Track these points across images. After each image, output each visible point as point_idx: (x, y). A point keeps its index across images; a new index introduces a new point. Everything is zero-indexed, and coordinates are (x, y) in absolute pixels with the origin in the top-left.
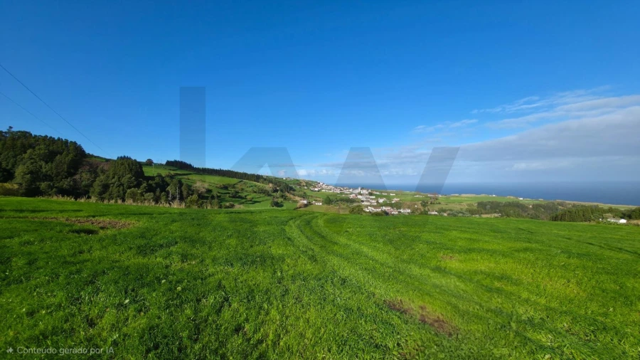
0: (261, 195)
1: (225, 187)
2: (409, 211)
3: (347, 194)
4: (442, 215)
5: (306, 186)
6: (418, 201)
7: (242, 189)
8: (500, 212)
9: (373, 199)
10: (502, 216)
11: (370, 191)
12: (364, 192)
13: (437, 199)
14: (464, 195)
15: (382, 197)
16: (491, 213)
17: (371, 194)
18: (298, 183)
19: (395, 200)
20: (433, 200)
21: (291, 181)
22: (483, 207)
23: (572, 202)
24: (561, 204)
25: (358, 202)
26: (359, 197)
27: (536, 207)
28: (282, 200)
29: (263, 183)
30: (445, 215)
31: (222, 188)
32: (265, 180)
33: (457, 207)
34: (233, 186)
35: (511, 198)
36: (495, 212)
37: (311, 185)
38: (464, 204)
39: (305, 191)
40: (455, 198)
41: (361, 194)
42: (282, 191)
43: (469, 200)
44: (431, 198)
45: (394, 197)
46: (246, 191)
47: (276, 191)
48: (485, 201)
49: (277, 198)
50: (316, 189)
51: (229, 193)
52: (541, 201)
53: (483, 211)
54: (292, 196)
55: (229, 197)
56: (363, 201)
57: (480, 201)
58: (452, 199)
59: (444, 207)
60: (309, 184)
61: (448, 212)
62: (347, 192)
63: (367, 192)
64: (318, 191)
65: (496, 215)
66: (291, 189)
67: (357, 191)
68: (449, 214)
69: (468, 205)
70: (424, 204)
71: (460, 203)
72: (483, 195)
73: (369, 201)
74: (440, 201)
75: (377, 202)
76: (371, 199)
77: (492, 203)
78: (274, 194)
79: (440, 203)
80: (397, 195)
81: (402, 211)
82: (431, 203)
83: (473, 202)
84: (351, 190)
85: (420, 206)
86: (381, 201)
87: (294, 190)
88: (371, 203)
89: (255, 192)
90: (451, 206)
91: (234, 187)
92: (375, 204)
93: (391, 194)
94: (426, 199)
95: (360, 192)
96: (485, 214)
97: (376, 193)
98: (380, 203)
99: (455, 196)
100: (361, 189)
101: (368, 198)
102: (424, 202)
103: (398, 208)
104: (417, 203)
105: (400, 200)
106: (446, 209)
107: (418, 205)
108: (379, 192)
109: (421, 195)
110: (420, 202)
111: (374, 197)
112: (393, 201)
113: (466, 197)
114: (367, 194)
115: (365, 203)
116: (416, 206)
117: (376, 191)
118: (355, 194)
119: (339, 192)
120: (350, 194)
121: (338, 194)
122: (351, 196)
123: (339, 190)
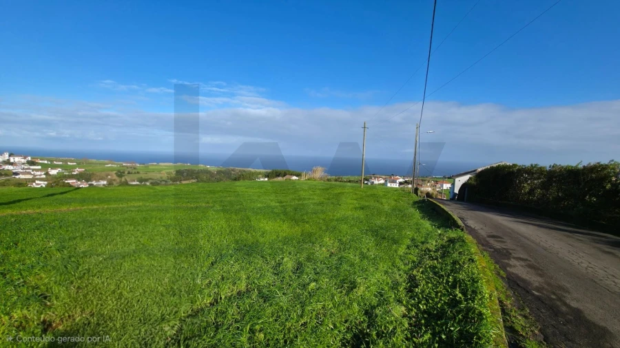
2: (105, 182)
4: (145, 185)
6: (112, 171)
8: (197, 178)
9: (37, 170)
10: (198, 181)
11: (29, 158)
12: (17, 159)
13: (135, 168)
14: (161, 164)
15: (53, 167)
16: (188, 179)
17: (32, 163)
19: (77, 171)
20: (130, 170)
22: (181, 175)
23: (239, 168)
24: (233, 170)
25: (6, 175)
26: (8, 167)
27: (219, 172)
30: (148, 184)
33: (157, 176)
35: (201, 166)
36: (193, 179)
40: (154, 167)
41: (12, 164)
43: (168, 169)
44: (127, 167)
45: (74, 167)
48: (182, 169)
52: (222, 168)
53: (182, 178)
56: (16, 174)
57: (178, 169)
58: (151, 167)
59: (144, 176)
61: (151, 181)
63: (23, 161)
65: (194, 181)
68: (151, 183)
69: (167, 173)
70: (120, 174)
71: (160, 171)
72: (180, 164)
73: (29, 173)
74: (139, 171)
75: (47, 174)
76: (33, 170)
77: (188, 170)
79: (138, 173)
80: (79, 165)
81: (94, 183)
82: (129, 173)
83: (172, 171)
85: (115, 177)
86: (54, 172)
88: (34, 175)
90: (150, 175)
92: (44, 176)
93: (69, 163)
94: (122, 168)
95: (9, 160)
96: (184, 180)
97: (41, 162)
98: (50, 175)
99: (153, 165)
100: (10, 156)
101: (27, 169)
102: (119, 171)
103: (87, 180)
104: (110, 173)
105: (86, 170)
106: (146, 178)
107: (111, 175)
108: (48, 160)
109: (114, 164)
110: (115, 172)
111: (40, 167)
112: (74, 171)
113: (165, 166)
114: (23, 164)
115: (22, 176)
116: (109, 177)
117: (41, 160)
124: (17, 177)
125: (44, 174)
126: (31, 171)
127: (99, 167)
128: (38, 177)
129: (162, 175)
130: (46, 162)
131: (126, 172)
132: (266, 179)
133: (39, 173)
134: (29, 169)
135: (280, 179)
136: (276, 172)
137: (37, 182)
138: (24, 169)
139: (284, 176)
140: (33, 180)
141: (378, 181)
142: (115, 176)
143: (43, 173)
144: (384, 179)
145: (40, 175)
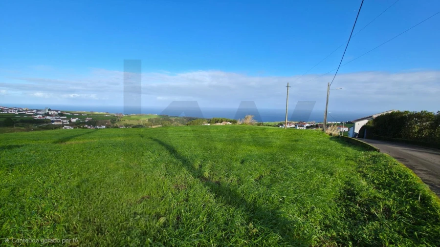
2: (105, 127)
3: (30, 115)
6: (108, 119)
8: (162, 124)
9: (64, 119)
10: (162, 126)
11: (60, 112)
12: (53, 113)
13: (122, 118)
15: (73, 117)
16: (156, 125)
17: (61, 115)
19: (87, 120)
20: (119, 118)
22: (151, 122)
25: (47, 122)
26: (48, 117)
33: (136, 123)
36: (159, 124)
40: (134, 117)
41: (50, 115)
43: (143, 118)
45: (85, 117)
48: (152, 118)
56: (53, 121)
57: (149, 118)
58: (132, 117)
59: (128, 123)
61: (132, 126)
62: (29, 113)
63: (56, 114)
65: (160, 126)
67: (43, 112)
69: (143, 121)
71: (138, 119)
72: (150, 114)
73: (60, 121)
75: (70, 121)
76: (62, 119)
77: (156, 119)
79: (124, 120)
81: (98, 127)
83: (146, 119)
84: (34, 111)
85: (110, 123)
86: (74, 120)
88: (63, 122)
90: (132, 122)
92: (68, 123)
93: (83, 115)
94: (114, 117)
95: (48, 113)
96: (154, 125)
97: (66, 114)
98: (72, 122)
99: (133, 115)
100: (49, 110)
101: (58, 118)
102: (113, 120)
103: (94, 125)
105: (92, 119)
106: (130, 124)
107: (108, 123)
109: (110, 115)
110: (110, 120)
111: (66, 117)
113: (141, 116)
115: (55, 123)
117: (66, 112)
118: (40, 115)
119: (17, 113)
120: (35, 115)
121: (16, 115)
122: (37, 116)
123: (16, 111)
124: (53, 123)
127: (100, 117)
128: (65, 123)
129: (139, 122)
130: (69, 114)
131: (117, 120)
132: (209, 124)
133: (65, 121)
134: (60, 118)
135: (218, 124)
136: (216, 120)
137: (65, 127)
138: (57, 119)
139: (221, 122)
140: (63, 125)
141: (290, 125)
143: (68, 121)
144: (294, 124)
145: (66, 122)
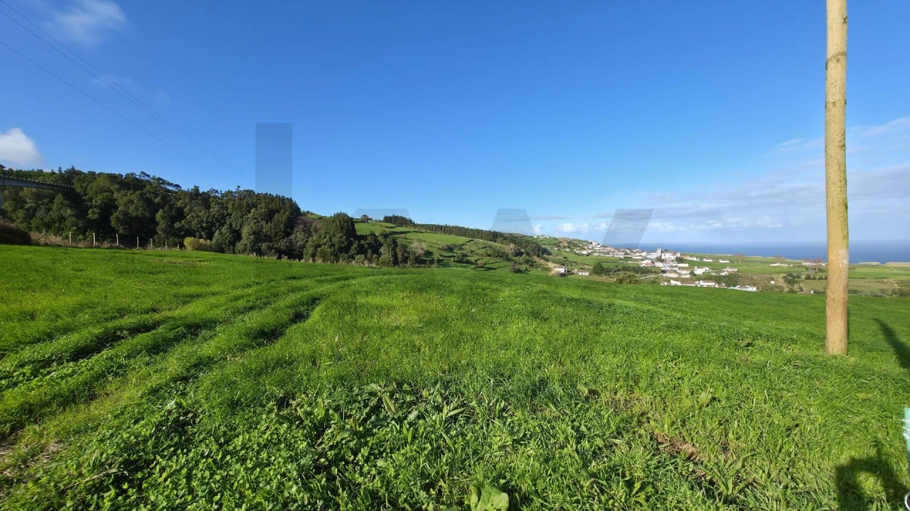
0: (498, 260)
1: (450, 249)
2: (754, 289)
3: (636, 260)
5: (569, 247)
6: (778, 273)
7: (472, 251)
9: (683, 268)
11: (679, 255)
12: (667, 256)
13: (820, 271)
14: (889, 264)
15: (701, 265)
17: (680, 260)
18: (556, 243)
19: (727, 271)
20: (812, 273)
21: (545, 239)
25: (656, 273)
26: (659, 264)
28: (528, 266)
29: (502, 243)
31: (445, 250)
32: (506, 238)
34: (461, 247)
37: (576, 246)
38: (891, 280)
39: (566, 255)
40: (868, 270)
41: (662, 261)
42: (528, 254)
44: (807, 268)
45: (725, 266)
46: (477, 255)
47: (520, 254)
49: (520, 264)
50: (584, 252)
51: (454, 257)
54: (543, 262)
55: (454, 261)
56: (664, 272)
58: (858, 270)
60: (572, 244)
62: (637, 256)
63: (673, 257)
64: (588, 255)
66: (545, 251)
67: (654, 256)
70: (792, 279)
71: (879, 278)
73: (675, 272)
75: (692, 273)
76: (680, 268)
78: (517, 258)
80: (732, 263)
81: (738, 288)
82: (808, 278)
84: (644, 254)
85: (781, 283)
86: (699, 271)
87: (550, 254)
88: (680, 274)
89: (489, 255)
91: (461, 249)
92: (688, 276)
93: (721, 261)
94: (796, 269)
95: (660, 256)
97: (690, 259)
98: (695, 275)
100: (662, 252)
101: (674, 267)
102: (790, 275)
104: (774, 276)
105: (738, 271)
108: (697, 257)
109: (785, 263)
110: (784, 275)
111: (687, 265)
112: (723, 272)
113: (897, 268)
114: (672, 261)
115: (668, 275)
116: (773, 282)
117: (691, 256)
118: (650, 259)
119: (622, 257)
120: (642, 260)
121: (621, 259)
122: (644, 262)
123: (623, 253)
124: (664, 275)
125: (690, 274)
126: (677, 269)
127: (758, 267)
129: (884, 287)
130: (695, 259)
131: (803, 277)
133: (684, 272)
134: (676, 267)
138: (672, 266)
142: (782, 281)
143: (689, 272)
145: (686, 274)
